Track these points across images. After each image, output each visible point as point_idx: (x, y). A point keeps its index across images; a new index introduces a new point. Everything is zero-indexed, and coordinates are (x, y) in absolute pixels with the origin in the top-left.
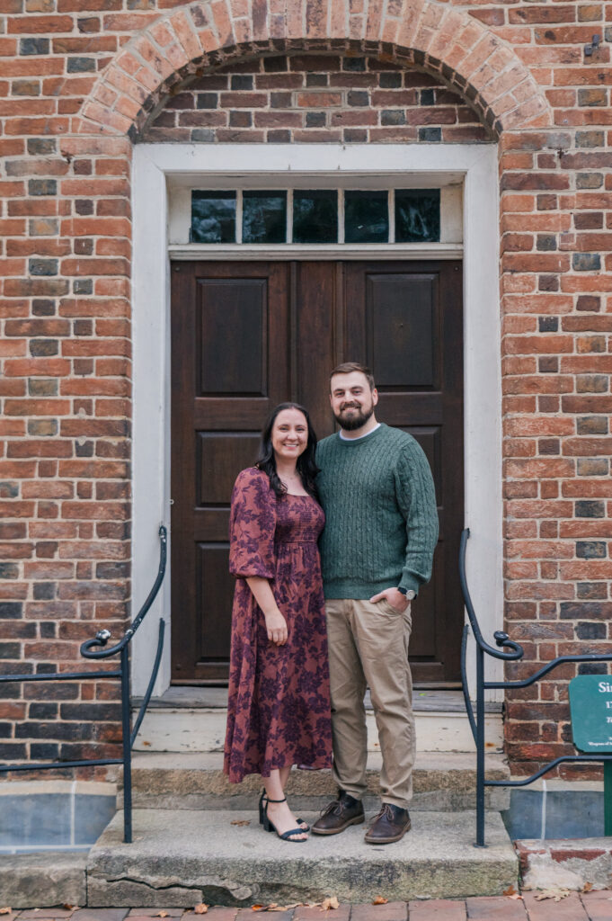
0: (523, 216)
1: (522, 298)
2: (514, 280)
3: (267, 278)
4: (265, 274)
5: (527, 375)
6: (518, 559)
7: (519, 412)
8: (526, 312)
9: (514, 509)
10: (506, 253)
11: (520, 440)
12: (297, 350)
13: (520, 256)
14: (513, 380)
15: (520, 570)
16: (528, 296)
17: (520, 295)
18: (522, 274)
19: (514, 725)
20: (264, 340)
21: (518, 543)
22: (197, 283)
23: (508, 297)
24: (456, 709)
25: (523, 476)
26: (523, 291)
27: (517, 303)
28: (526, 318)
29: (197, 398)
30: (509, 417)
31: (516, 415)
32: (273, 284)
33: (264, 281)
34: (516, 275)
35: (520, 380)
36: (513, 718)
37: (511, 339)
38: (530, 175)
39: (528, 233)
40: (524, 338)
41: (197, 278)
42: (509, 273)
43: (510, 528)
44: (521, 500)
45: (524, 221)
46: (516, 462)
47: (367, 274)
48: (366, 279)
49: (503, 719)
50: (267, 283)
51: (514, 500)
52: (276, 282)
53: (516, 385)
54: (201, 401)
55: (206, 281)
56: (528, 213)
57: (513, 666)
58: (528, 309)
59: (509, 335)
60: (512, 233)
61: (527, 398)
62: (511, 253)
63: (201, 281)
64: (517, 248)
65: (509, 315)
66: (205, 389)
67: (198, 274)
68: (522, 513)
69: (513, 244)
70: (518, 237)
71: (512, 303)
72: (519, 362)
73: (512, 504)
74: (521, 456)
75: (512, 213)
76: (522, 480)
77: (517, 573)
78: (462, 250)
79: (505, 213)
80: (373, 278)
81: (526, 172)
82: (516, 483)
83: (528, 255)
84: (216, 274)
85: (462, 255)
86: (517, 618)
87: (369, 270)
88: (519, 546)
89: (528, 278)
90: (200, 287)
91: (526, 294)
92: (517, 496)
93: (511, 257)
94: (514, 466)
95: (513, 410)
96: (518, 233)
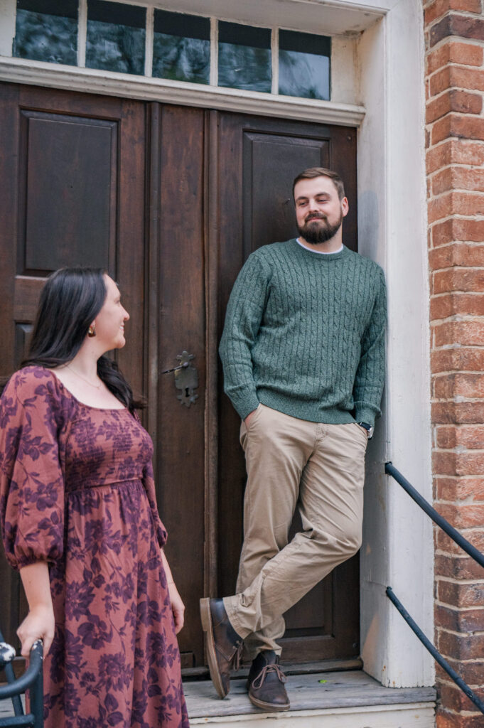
0: (470, 70)
1: (471, 171)
2: (462, 149)
3: (117, 121)
4: (115, 115)
5: (477, 268)
6: (470, 502)
7: (469, 314)
8: (475, 190)
9: (466, 437)
10: (452, 113)
11: (471, 350)
12: (159, 220)
13: (469, 120)
14: (462, 273)
15: (472, 515)
16: (479, 170)
17: (468, 167)
18: (470, 142)
19: (468, 719)
20: (113, 204)
21: (470, 481)
22: (21, 115)
23: (456, 168)
24: (384, 700)
25: (475, 396)
26: (473, 164)
27: (465, 177)
28: (475, 197)
29: (19, 277)
30: (458, 320)
31: (467, 317)
32: (126, 130)
33: (114, 124)
34: (464, 142)
35: (470, 274)
36: (466, 709)
37: (459, 221)
38: (478, 21)
39: (477, 92)
40: (473, 222)
41: (22, 108)
42: (456, 139)
43: (461, 462)
44: (472, 426)
45: (472, 76)
46: (468, 378)
47: (245, 131)
48: (244, 137)
49: (435, 708)
50: (118, 127)
51: (465, 426)
52: (132, 127)
53: (466, 280)
54: (24, 280)
55: (35, 114)
56: (476, 68)
57: (465, 642)
58: (477, 186)
59: (457, 216)
60: (460, 89)
61: (477, 297)
62: (458, 114)
63: (28, 114)
64: (465, 109)
65: (455, 191)
66: (30, 265)
67: (24, 104)
68: (475, 443)
69: (460, 103)
70: (467, 95)
71: (460, 176)
72: (469, 251)
73: (463, 430)
74: (472, 370)
75: (458, 65)
76: (473, 400)
77: (469, 520)
78: (364, 114)
79: (452, 64)
80: (251, 137)
81: (475, 17)
82: (467, 404)
83: (478, 119)
84: (49, 106)
85: (362, 120)
86: (471, 578)
87: (248, 126)
88: (472, 485)
89: (478, 148)
90: (25, 122)
91: (475, 167)
92: (468, 421)
93: (458, 119)
94: (465, 382)
95: (463, 311)
96: (466, 90)
